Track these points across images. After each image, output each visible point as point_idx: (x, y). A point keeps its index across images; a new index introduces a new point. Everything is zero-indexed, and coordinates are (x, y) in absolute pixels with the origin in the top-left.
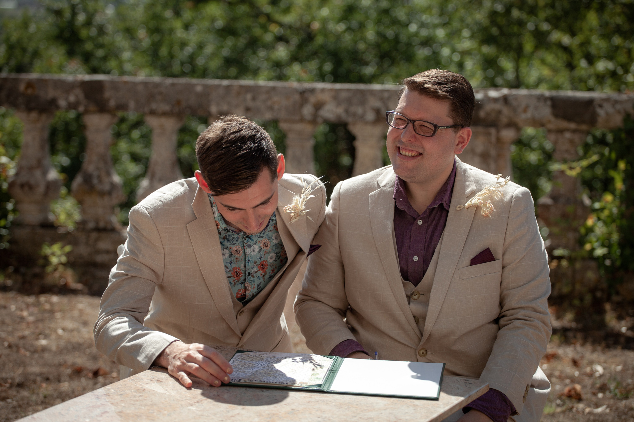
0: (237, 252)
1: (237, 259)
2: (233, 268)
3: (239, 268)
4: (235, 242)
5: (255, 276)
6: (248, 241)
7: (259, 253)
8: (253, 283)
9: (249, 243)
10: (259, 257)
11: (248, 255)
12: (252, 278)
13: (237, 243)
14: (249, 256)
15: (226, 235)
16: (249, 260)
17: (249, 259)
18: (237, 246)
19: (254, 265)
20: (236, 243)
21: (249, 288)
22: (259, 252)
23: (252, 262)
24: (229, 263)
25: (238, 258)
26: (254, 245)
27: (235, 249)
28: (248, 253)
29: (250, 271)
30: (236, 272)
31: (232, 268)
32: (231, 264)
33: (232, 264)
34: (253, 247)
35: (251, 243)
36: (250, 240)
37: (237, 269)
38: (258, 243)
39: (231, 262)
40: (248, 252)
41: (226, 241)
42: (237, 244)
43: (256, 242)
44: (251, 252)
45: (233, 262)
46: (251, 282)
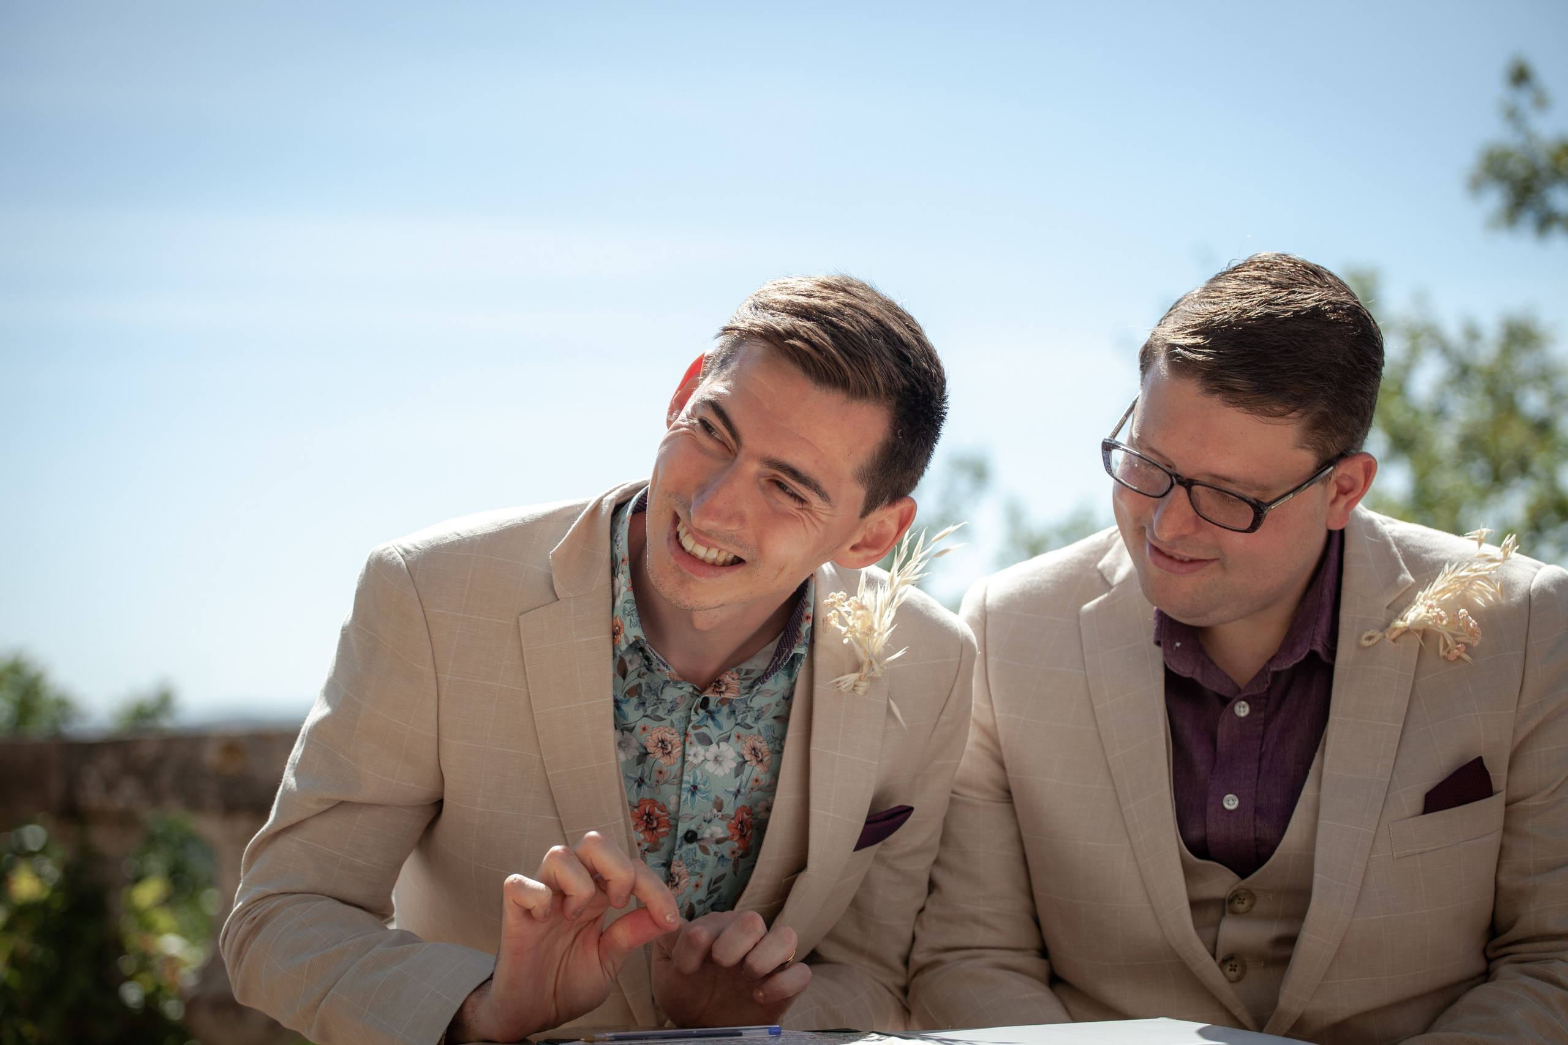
0: (663, 748)
1: (660, 772)
2: (642, 800)
3: (665, 807)
4: (661, 713)
5: (712, 853)
6: (705, 723)
7: (737, 775)
8: (697, 869)
9: (704, 730)
10: (733, 789)
11: (694, 767)
12: (700, 855)
13: (669, 718)
14: (698, 773)
15: (640, 685)
16: (695, 787)
17: (695, 780)
18: (667, 730)
19: (715, 811)
20: (664, 717)
21: (682, 883)
22: (735, 773)
23: (706, 798)
24: (635, 782)
25: (665, 769)
26: (722, 744)
27: (657, 735)
28: (696, 761)
29: (698, 829)
30: (649, 815)
31: (641, 797)
32: (639, 786)
33: (644, 786)
34: (719, 747)
35: (711, 731)
36: (710, 722)
37: (656, 809)
38: (733, 738)
39: (640, 778)
40: (695, 755)
41: (634, 700)
42: (667, 723)
43: (728, 734)
44: (705, 760)
45: (646, 780)
46: (692, 865)
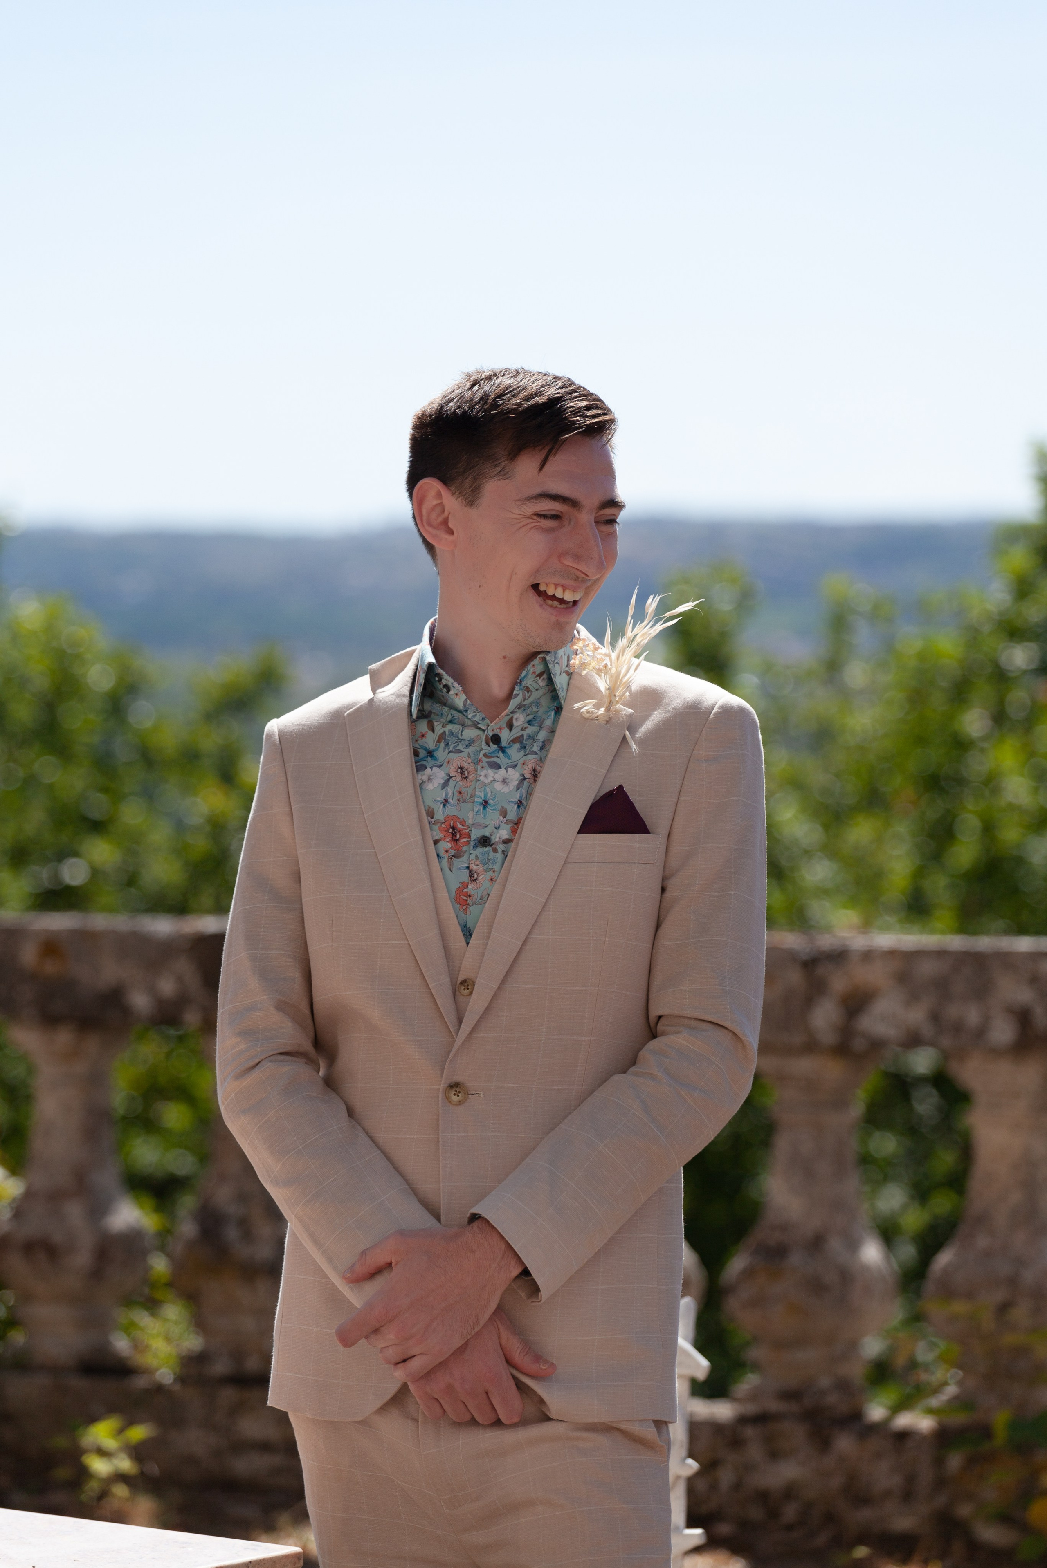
0: (462, 773)
1: (461, 794)
2: (448, 816)
3: (465, 821)
4: (460, 748)
5: (500, 851)
6: (496, 755)
9: (495, 759)
10: (516, 801)
11: (485, 785)
12: (492, 855)
13: (467, 751)
14: (488, 790)
15: (443, 731)
16: (486, 802)
17: (486, 796)
18: (465, 759)
19: (501, 818)
20: (463, 750)
21: (480, 878)
23: (495, 809)
24: (441, 803)
25: (463, 790)
26: (509, 769)
27: (456, 764)
28: (486, 781)
29: (491, 835)
30: (453, 828)
31: (446, 815)
32: (444, 806)
33: (448, 805)
34: (507, 772)
35: (501, 759)
36: (501, 754)
37: (458, 824)
39: (446, 801)
40: (485, 776)
42: (465, 754)
43: (516, 763)
44: (494, 780)
45: (451, 802)
46: (487, 863)
